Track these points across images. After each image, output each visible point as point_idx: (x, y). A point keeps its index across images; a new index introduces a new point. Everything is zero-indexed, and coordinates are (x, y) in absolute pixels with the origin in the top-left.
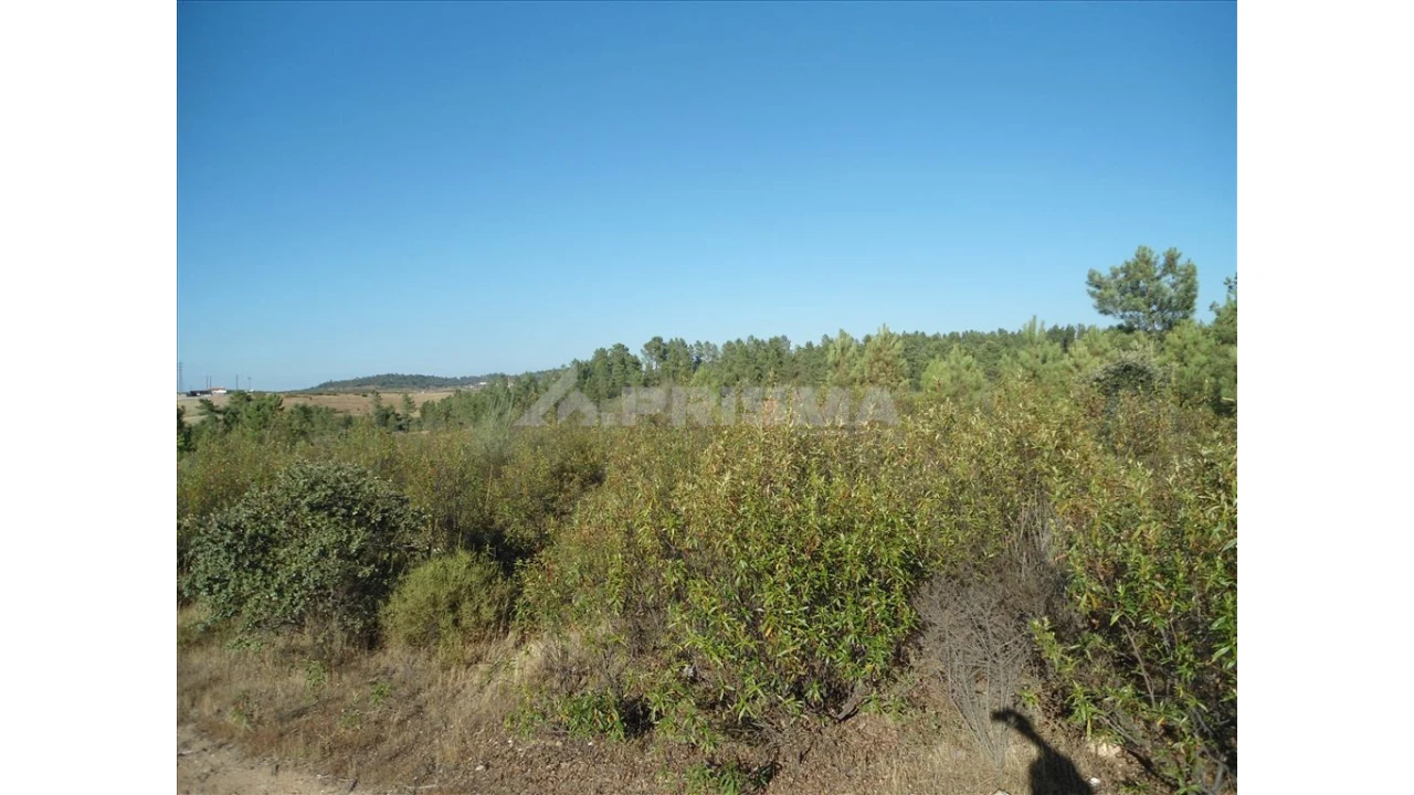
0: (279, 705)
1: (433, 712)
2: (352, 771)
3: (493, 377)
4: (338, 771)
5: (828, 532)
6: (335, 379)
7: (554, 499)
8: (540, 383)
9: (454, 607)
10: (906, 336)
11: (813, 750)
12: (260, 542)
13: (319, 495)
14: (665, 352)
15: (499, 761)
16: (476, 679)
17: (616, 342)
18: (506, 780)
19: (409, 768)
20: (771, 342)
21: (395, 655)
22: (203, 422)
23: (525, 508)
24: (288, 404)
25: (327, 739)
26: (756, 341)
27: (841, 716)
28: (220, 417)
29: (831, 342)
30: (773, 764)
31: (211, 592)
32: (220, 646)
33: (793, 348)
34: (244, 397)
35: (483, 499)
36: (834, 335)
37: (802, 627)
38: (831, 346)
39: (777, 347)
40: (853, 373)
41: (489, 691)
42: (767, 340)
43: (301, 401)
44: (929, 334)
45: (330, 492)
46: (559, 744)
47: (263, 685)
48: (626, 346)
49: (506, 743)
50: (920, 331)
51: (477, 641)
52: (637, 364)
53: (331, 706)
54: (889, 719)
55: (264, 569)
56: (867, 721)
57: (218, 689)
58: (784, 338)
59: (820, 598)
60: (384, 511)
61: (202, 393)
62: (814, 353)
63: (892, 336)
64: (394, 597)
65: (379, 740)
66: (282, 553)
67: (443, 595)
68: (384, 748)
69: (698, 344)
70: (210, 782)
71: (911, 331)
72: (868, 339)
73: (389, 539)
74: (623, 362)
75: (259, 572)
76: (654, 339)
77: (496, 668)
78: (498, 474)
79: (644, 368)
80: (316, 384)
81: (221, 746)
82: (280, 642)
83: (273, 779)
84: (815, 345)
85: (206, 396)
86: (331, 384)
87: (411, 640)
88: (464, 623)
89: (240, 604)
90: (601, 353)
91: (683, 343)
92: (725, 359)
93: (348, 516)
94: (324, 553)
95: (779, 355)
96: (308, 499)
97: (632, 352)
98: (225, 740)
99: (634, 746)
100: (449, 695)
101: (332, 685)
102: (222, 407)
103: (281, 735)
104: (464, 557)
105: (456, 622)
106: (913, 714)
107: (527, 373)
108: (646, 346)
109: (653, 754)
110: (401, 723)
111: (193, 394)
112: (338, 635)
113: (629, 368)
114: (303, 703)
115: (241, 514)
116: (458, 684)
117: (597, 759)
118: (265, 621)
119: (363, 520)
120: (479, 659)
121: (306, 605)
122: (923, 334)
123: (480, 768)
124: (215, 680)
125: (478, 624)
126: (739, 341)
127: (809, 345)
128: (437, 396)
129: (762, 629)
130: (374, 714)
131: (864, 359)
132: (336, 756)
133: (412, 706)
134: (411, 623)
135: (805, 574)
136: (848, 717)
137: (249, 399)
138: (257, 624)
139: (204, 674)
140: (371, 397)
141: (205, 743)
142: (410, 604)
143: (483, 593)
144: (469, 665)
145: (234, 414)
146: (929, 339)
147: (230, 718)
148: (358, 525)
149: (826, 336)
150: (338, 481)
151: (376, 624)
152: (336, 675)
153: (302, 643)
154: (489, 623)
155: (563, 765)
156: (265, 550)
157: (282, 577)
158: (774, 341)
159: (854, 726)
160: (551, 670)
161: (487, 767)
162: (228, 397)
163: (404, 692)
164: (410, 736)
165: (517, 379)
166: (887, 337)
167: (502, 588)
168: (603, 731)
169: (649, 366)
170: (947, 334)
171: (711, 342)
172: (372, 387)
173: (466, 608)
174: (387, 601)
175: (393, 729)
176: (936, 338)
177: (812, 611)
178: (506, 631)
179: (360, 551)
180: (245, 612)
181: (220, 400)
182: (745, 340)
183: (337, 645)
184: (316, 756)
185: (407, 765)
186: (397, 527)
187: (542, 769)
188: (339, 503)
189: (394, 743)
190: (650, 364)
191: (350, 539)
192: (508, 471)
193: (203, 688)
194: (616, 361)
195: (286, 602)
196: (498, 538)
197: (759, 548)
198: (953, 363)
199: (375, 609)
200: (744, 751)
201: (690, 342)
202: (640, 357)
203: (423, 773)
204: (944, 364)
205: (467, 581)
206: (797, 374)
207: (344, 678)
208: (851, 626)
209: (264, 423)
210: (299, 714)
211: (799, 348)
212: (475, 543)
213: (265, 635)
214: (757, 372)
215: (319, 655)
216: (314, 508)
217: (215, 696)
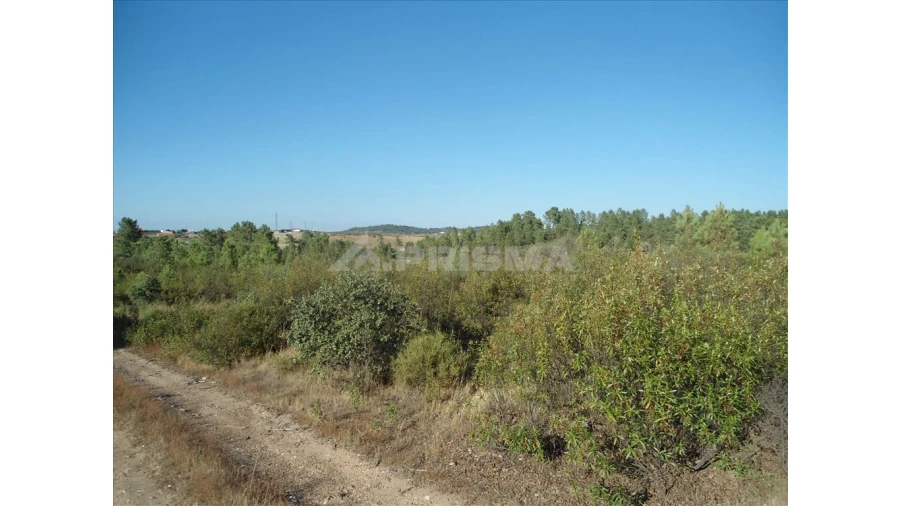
0: (335, 410)
1: (422, 426)
2: (377, 455)
3: (448, 229)
4: (370, 453)
5: (695, 342)
6: (358, 226)
7: (491, 306)
8: (477, 234)
9: (435, 364)
10: (734, 212)
11: (675, 487)
12: (327, 316)
13: (360, 290)
14: (560, 217)
15: (463, 462)
16: (447, 409)
17: (527, 210)
18: (468, 474)
19: (410, 458)
20: (634, 212)
21: (399, 389)
22: (287, 248)
23: (474, 310)
24: (332, 239)
25: (363, 434)
26: (623, 213)
27: (696, 468)
28: (297, 245)
29: (677, 214)
30: (646, 493)
31: (301, 342)
32: (303, 373)
33: (649, 217)
34: (309, 234)
35: (447, 303)
36: (680, 210)
37: (672, 404)
38: (678, 217)
39: (638, 217)
40: (695, 236)
41: (455, 419)
42: (631, 211)
43: (339, 238)
44: (752, 211)
45: (365, 289)
46: (500, 456)
47: (325, 398)
48: (534, 212)
49: (466, 451)
50: (745, 209)
51: (447, 387)
52: (540, 224)
53: (363, 415)
54: (731, 474)
55: (330, 332)
56: (714, 473)
57: (302, 397)
58: (644, 210)
59: (689, 385)
60: (395, 304)
61: (288, 231)
62: (664, 222)
63: (726, 212)
64: (400, 355)
65: (392, 438)
66: (338, 323)
67: (428, 356)
68: (394, 444)
69: (583, 213)
70: (300, 448)
71: (738, 209)
72: (705, 214)
73: (397, 321)
74: (531, 222)
75: (327, 332)
76: (553, 209)
77: (460, 405)
78: (457, 288)
79: (545, 227)
80: (347, 229)
81: (305, 429)
82: (336, 374)
83: (334, 452)
84: (666, 216)
85: (289, 233)
86: (356, 229)
87: (409, 382)
88: (440, 375)
89: (315, 350)
90: (517, 217)
91: (572, 212)
92: (601, 223)
93: (375, 305)
94: (361, 325)
95: (639, 222)
96: (354, 292)
97: (537, 217)
98: (307, 426)
99: (549, 466)
100: (431, 417)
101: (365, 402)
102: (297, 239)
103: (338, 427)
104: (440, 336)
105: (435, 374)
106: (752, 473)
107: (469, 228)
108: (547, 213)
109: (563, 473)
110: (404, 430)
111: (283, 231)
112: (368, 374)
113: (535, 227)
114: (349, 411)
115: (317, 299)
116: (437, 411)
117: (526, 469)
118: (329, 362)
119: (383, 308)
120: (449, 397)
121: (352, 354)
122: (748, 211)
123: (452, 464)
124: (302, 392)
125: (448, 376)
126: (611, 212)
127: (662, 216)
128: (415, 239)
129: (643, 403)
130: (388, 422)
131: (704, 227)
132: (368, 444)
133: (410, 420)
134: (411, 371)
135: (677, 368)
136: (701, 469)
137: (312, 236)
138: (324, 363)
139: (294, 388)
140: (377, 237)
141: (297, 426)
142: (409, 360)
143: (452, 358)
144: (443, 401)
145: (304, 244)
146: (751, 215)
147: (310, 413)
148: (381, 310)
149: (674, 211)
150: (369, 284)
151: (388, 370)
152: (365, 397)
153: (348, 376)
154: (455, 377)
155: (504, 470)
156: (329, 321)
157: (339, 336)
158: (637, 213)
159: (706, 476)
160: (494, 410)
161: (456, 464)
162: (301, 234)
163: (405, 412)
164: (410, 439)
165: (464, 231)
166: (722, 213)
167: (463, 356)
168: (530, 453)
169: (548, 226)
170: (767, 212)
171: (592, 212)
172: (378, 232)
173: (442, 366)
174: (396, 357)
175: (399, 433)
176: (757, 214)
177: (681, 395)
178: (465, 383)
179: (382, 326)
180: (318, 355)
181: (298, 236)
182: (615, 210)
183: (367, 380)
184: (357, 442)
185: (409, 455)
186: (402, 314)
187: (490, 470)
188: (370, 296)
189: (400, 441)
190: (549, 225)
191: (376, 318)
192: (464, 286)
193: (295, 395)
194: (525, 222)
195: (340, 352)
196: (458, 326)
197: (642, 350)
198: (774, 232)
199: (388, 361)
200: (624, 480)
201: (577, 211)
202: (543, 220)
203: (419, 461)
204: (767, 233)
205: (443, 350)
206: (651, 236)
207: (370, 399)
208: (711, 406)
209: (322, 249)
210: (347, 416)
211: (654, 218)
212: (445, 328)
213: (327, 368)
214: (623, 233)
215: (358, 384)
216: (357, 298)
217: (301, 400)
